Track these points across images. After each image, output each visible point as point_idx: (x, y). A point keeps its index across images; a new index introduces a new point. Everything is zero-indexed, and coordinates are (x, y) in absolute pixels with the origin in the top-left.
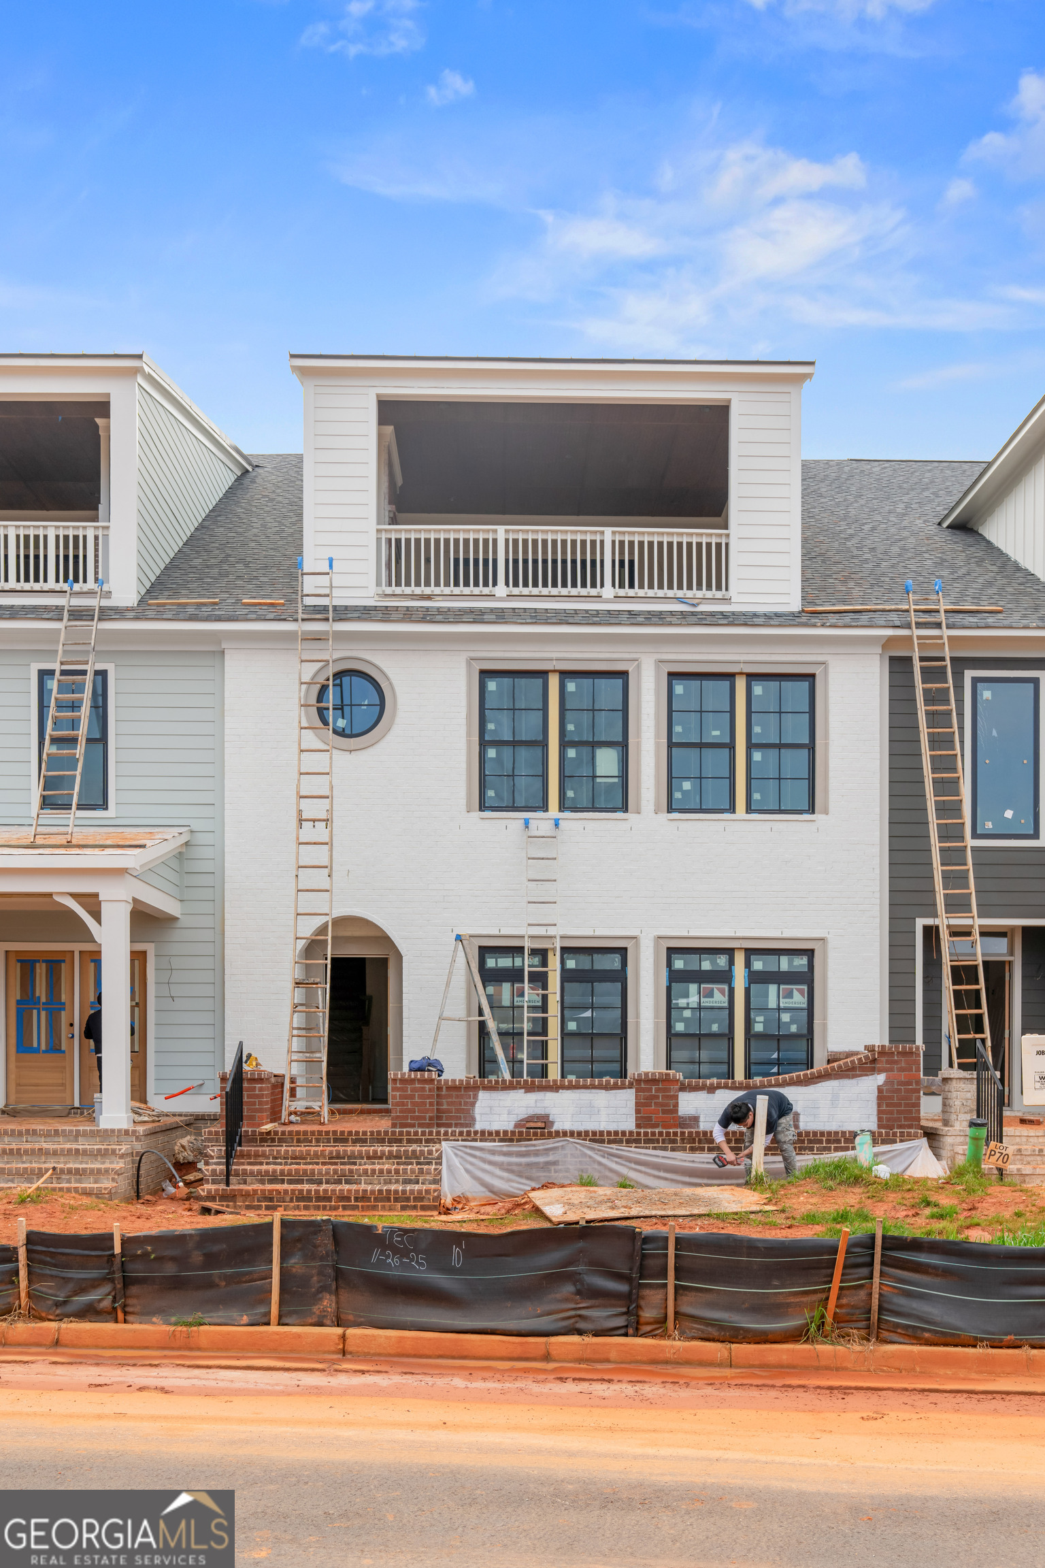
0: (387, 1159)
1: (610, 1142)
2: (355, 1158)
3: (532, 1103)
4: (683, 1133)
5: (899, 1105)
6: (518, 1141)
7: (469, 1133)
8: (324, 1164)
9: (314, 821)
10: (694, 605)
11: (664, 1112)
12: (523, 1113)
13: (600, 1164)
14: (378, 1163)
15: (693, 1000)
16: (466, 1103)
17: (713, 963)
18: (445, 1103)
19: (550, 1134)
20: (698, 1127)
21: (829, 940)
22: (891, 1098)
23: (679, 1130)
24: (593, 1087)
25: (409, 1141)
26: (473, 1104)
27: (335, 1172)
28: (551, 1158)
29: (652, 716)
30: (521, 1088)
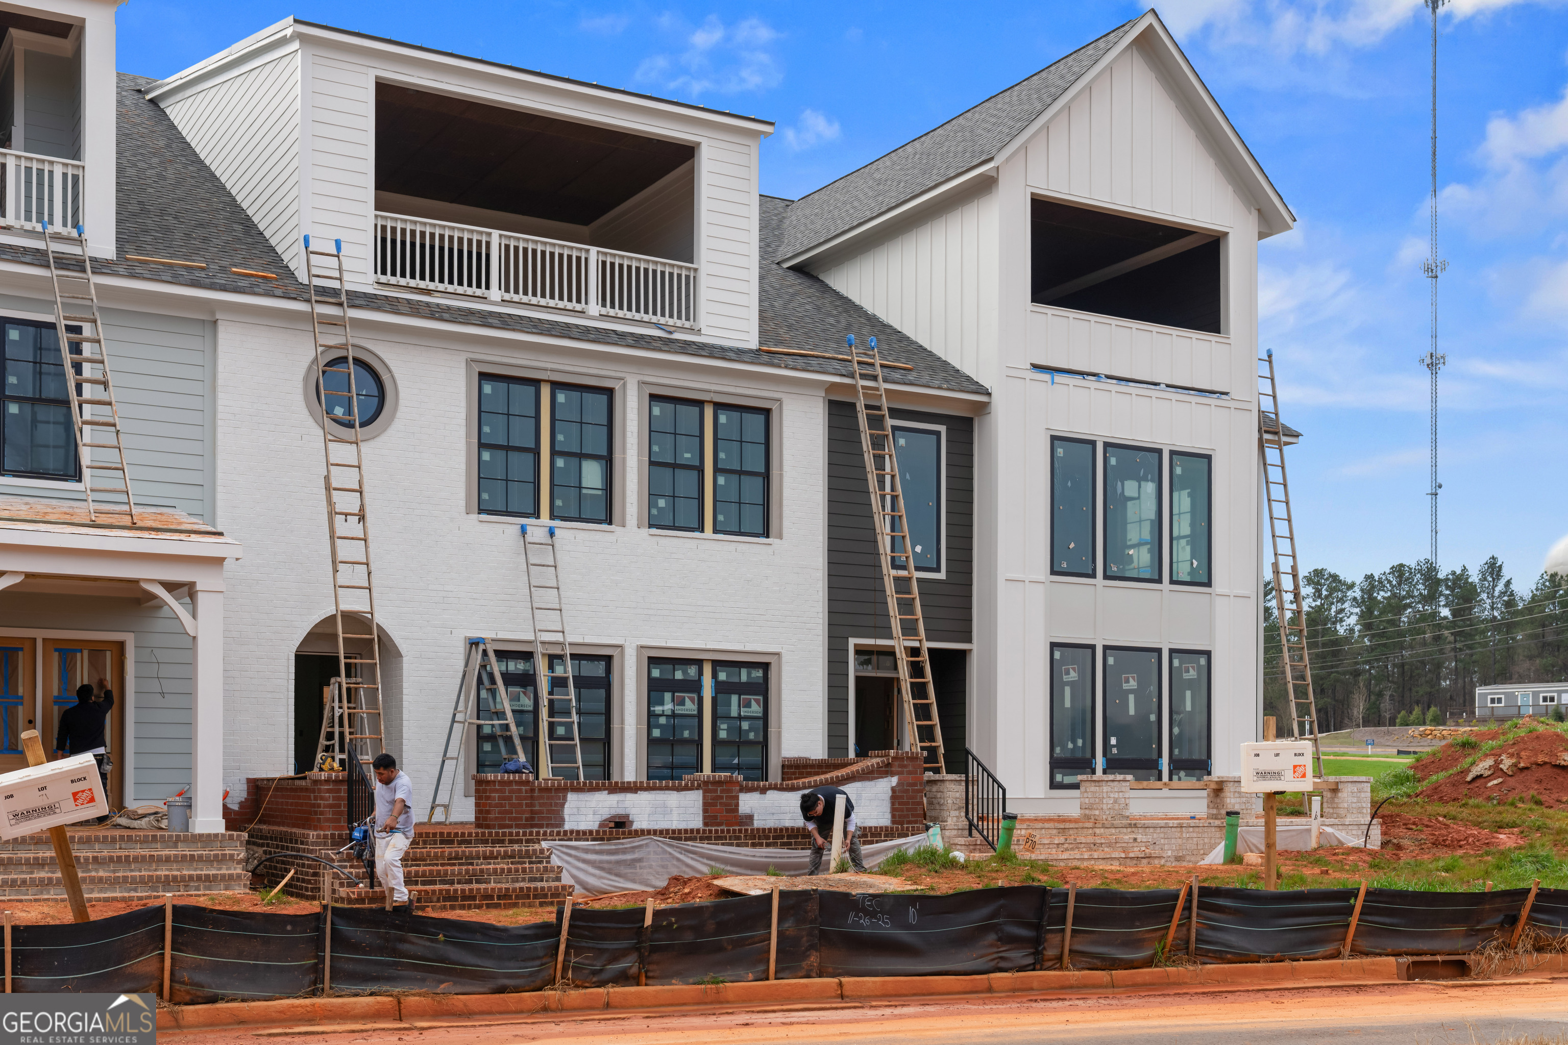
0: (502, 858)
1: (686, 839)
2: (473, 858)
3: (614, 804)
4: (746, 830)
5: (908, 803)
6: (609, 839)
7: (558, 833)
8: (442, 865)
9: (346, 515)
10: (671, 333)
11: (728, 811)
12: (606, 813)
13: (678, 860)
14: (494, 863)
15: (668, 707)
16: (556, 804)
17: (685, 672)
18: (537, 805)
19: (630, 832)
20: (753, 824)
21: (783, 655)
22: (902, 797)
23: (737, 828)
24: (667, 788)
25: (511, 842)
26: (563, 805)
27: (467, 871)
28: (636, 855)
29: (636, 434)
30: (605, 790)
